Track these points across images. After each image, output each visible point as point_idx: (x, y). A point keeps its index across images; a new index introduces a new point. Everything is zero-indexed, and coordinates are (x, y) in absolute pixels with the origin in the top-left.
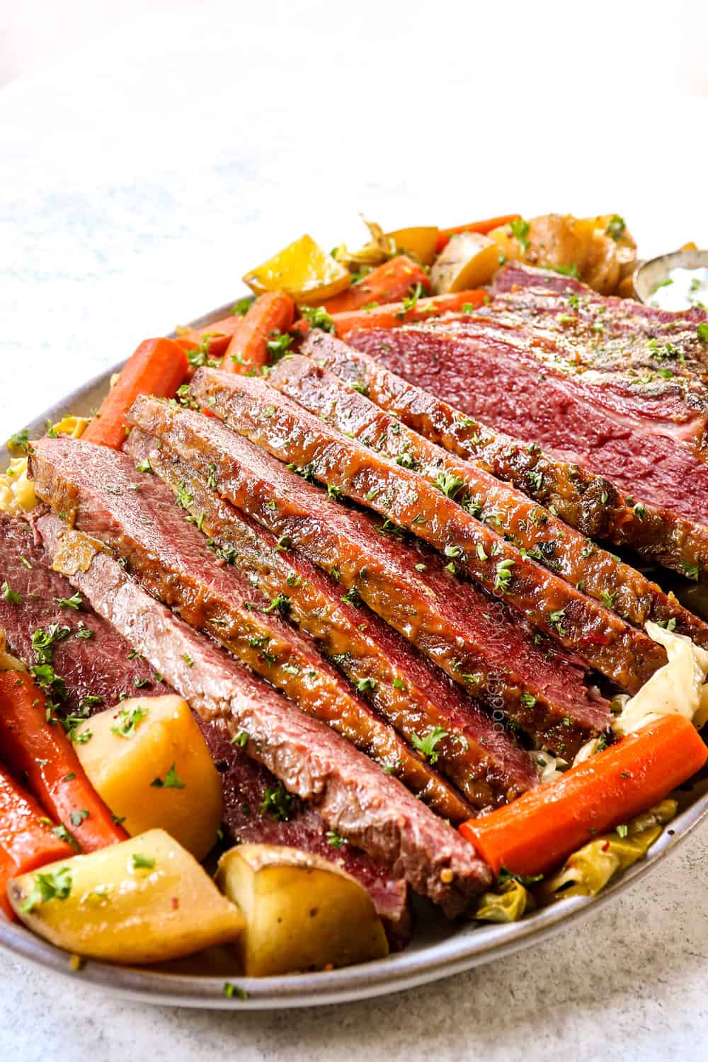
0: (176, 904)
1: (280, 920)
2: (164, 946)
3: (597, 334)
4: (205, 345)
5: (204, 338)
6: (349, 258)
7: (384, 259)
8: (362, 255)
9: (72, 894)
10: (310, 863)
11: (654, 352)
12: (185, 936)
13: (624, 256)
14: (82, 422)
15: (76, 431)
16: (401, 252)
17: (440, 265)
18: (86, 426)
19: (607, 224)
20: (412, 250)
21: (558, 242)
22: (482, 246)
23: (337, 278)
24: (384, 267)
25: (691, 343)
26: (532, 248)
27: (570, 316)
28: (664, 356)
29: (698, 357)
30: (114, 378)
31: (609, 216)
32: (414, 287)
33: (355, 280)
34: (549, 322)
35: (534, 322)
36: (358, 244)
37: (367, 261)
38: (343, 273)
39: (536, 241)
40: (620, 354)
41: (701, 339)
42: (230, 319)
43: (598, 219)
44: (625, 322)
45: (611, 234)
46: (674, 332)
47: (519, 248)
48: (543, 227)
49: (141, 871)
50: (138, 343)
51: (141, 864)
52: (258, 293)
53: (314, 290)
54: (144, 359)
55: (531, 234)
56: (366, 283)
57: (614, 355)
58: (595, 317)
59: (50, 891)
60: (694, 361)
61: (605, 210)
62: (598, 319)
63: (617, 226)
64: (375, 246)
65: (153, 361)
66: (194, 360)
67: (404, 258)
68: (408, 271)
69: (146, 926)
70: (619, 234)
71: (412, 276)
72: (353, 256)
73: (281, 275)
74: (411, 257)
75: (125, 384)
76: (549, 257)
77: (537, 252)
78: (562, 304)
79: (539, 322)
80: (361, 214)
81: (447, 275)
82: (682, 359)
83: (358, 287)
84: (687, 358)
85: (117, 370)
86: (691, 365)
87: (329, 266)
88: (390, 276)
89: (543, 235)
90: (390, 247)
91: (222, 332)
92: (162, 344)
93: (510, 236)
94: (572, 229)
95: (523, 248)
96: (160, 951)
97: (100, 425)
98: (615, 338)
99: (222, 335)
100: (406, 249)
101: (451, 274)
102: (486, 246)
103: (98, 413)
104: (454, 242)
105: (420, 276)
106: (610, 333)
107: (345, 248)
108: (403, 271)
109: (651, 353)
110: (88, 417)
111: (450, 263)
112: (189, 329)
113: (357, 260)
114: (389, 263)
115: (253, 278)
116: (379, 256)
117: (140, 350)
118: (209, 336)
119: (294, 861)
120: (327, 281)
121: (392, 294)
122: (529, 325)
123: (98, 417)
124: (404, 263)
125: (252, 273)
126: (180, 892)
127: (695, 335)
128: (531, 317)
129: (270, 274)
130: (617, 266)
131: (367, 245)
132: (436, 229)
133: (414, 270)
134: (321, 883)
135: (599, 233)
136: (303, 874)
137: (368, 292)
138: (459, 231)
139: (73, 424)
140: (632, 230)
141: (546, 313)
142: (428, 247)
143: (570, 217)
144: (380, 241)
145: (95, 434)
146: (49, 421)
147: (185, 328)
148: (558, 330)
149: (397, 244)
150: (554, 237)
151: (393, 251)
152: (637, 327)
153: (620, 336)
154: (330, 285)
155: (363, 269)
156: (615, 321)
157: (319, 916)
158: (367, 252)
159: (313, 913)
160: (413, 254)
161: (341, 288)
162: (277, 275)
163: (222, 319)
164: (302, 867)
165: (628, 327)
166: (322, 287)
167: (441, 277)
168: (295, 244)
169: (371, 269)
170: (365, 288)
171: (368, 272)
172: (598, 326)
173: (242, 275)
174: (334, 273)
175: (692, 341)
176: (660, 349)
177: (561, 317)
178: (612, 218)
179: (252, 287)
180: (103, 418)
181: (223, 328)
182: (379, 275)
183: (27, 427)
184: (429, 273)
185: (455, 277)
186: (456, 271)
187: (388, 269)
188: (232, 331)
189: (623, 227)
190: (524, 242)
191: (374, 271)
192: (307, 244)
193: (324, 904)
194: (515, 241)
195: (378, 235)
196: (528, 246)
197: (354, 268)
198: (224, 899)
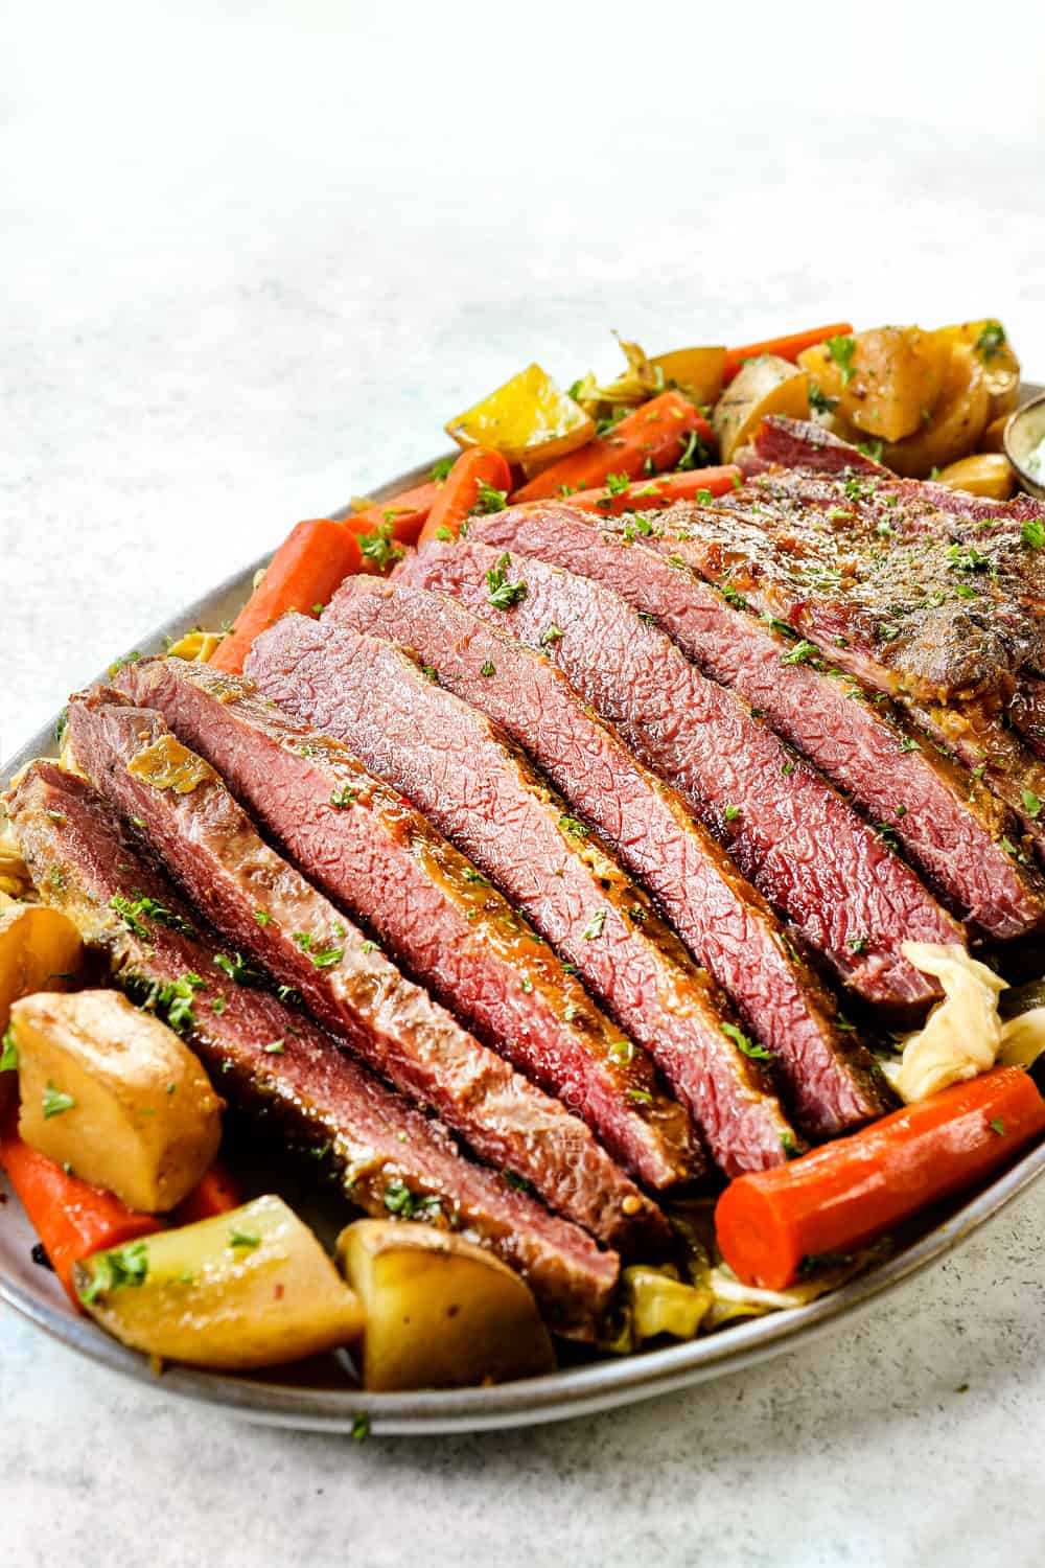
0: (279, 1291)
1: (407, 1320)
2: (261, 1346)
3: (882, 538)
4: (387, 526)
5: (385, 518)
6: (598, 396)
7: (648, 396)
8: (612, 391)
9: (149, 1279)
10: (447, 1247)
11: (952, 563)
12: (290, 1332)
13: (998, 383)
14: (212, 639)
15: (203, 651)
16: (671, 385)
17: (726, 404)
18: (215, 645)
19: (978, 336)
20: (686, 382)
21: (894, 367)
22: (782, 378)
23: (575, 427)
24: (644, 408)
25: (1011, 552)
26: (858, 377)
27: (847, 510)
28: (967, 568)
29: (1019, 572)
30: (259, 577)
31: (980, 323)
32: (687, 436)
33: (603, 428)
34: (816, 519)
35: (795, 518)
36: (610, 373)
37: (622, 399)
38: (583, 420)
39: (863, 367)
40: (908, 566)
41: (1027, 545)
42: (427, 487)
43: (965, 328)
44: (923, 521)
45: (982, 351)
46: (989, 534)
47: (840, 376)
48: (873, 345)
49: (240, 1250)
50: (292, 526)
51: (239, 1242)
52: (465, 447)
53: (544, 445)
54: (298, 549)
55: (857, 357)
56: (618, 433)
57: (899, 567)
58: (881, 512)
59: (120, 1275)
60: (1012, 577)
61: (975, 313)
62: (885, 516)
63: (993, 338)
64: (634, 377)
65: (310, 552)
66: (368, 550)
67: (676, 395)
68: (678, 413)
69: (239, 1322)
70: (993, 347)
71: (684, 421)
72: (603, 393)
73: (497, 423)
74: (685, 392)
75: (270, 587)
76: (882, 390)
77: (865, 384)
78: (836, 491)
79: (801, 519)
80: (614, 332)
81: (733, 419)
82: (993, 574)
83: (609, 437)
84: (1001, 572)
85: (264, 563)
86: (1008, 582)
87: (566, 409)
88: (652, 422)
89: (874, 358)
90: (655, 379)
91: (412, 507)
92: (323, 528)
93: (828, 359)
94: (916, 350)
95: (845, 376)
96: (258, 1353)
97: (233, 645)
98: (907, 543)
99: (414, 512)
100: (678, 380)
101: (738, 419)
102: (787, 377)
103: (233, 627)
104: (747, 371)
105: (696, 422)
106: (900, 536)
107: (594, 381)
108: (671, 414)
109: (950, 564)
110: (220, 632)
111: (739, 403)
112: (369, 502)
113: (607, 398)
114: (653, 403)
115: (458, 429)
116: (640, 392)
117: (292, 537)
118: (392, 513)
119: (425, 1243)
120: (561, 432)
121: (653, 448)
122: (786, 522)
123: (232, 632)
124: (674, 403)
125: (457, 419)
126: (286, 1277)
127: (1016, 539)
128: (791, 511)
129: (483, 422)
130: (985, 399)
131: (623, 376)
132: (723, 349)
133: (687, 413)
134: (463, 1272)
135: (963, 350)
136: (439, 1260)
137: (620, 446)
138: (755, 353)
139: (200, 642)
140: (1016, 343)
141: (814, 505)
142: (710, 376)
143: (915, 329)
144: (641, 370)
145: (226, 658)
146: (169, 638)
147: (362, 500)
148: (826, 532)
149: (665, 372)
150: (888, 361)
151: (660, 384)
152: (940, 528)
153: (913, 541)
154: (565, 438)
155: (616, 411)
156: (908, 520)
157: (461, 1317)
158: (621, 387)
159: (453, 1311)
160: (689, 387)
161: (582, 440)
162: (492, 423)
163: (417, 486)
164: (437, 1253)
165: (926, 528)
166: (554, 440)
167: (726, 421)
168: (517, 378)
169: (627, 411)
170: (617, 440)
171: (624, 416)
172: (883, 526)
173: (444, 422)
174: (570, 420)
175: (1012, 548)
176: (963, 559)
177: (834, 512)
178: (984, 327)
179: (457, 439)
180: (237, 635)
181: (414, 502)
182: (637, 420)
183: (137, 646)
184: (710, 416)
185: (743, 422)
186: (746, 413)
187: (651, 411)
188: (426, 505)
189: (1001, 338)
190: (847, 367)
191: (632, 414)
192: (536, 377)
193: (466, 1300)
194: (834, 366)
195: (637, 361)
196: (853, 374)
197: (603, 410)
198: (343, 1286)
